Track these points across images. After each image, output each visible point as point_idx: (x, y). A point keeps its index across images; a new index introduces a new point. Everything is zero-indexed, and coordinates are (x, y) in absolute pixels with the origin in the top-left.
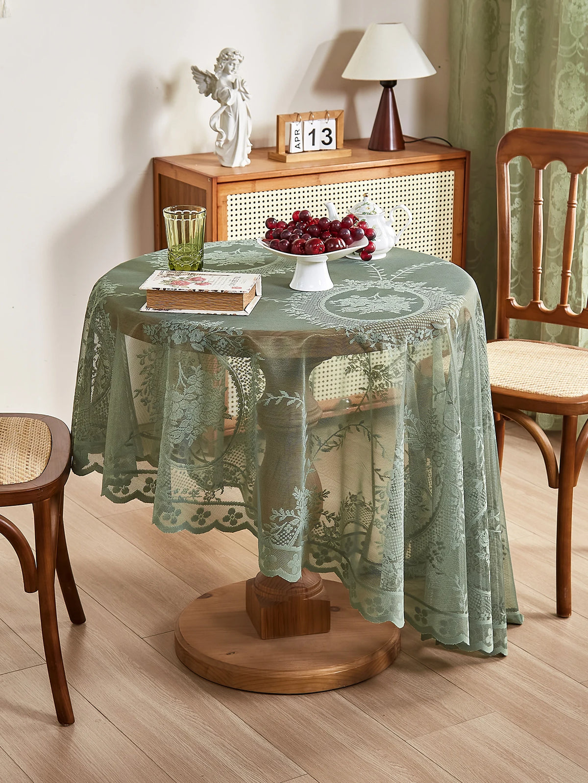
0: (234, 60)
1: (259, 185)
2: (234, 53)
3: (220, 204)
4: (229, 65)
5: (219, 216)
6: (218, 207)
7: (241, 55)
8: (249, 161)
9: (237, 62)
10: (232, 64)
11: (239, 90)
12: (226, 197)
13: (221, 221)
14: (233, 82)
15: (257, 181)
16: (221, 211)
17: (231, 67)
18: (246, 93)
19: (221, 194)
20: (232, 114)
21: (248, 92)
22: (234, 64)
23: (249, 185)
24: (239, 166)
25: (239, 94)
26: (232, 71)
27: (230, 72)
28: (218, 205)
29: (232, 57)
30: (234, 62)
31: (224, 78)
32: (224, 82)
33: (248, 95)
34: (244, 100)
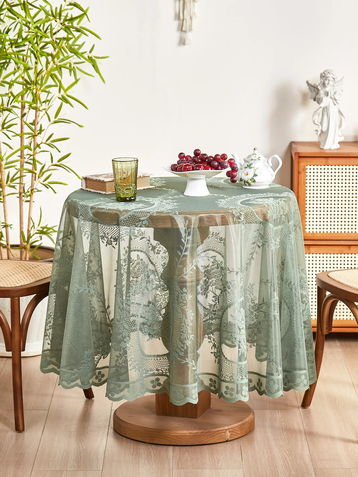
0: (328, 77)
1: (330, 161)
2: (329, 73)
3: (301, 170)
4: (325, 80)
5: (300, 179)
6: (299, 173)
7: (334, 74)
8: (339, 146)
9: (331, 79)
10: (328, 80)
11: (331, 97)
12: (305, 166)
13: (301, 183)
14: (328, 91)
15: (330, 158)
16: (301, 176)
17: (327, 82)
18: (335, 99)
19: (302, 165)
20: (326, 113)
21: (337, 99)
22: (329, 80)
23: (323, 160)
24: (329, 148)
25: (331, 100)
26: (328, 85)
27: (326, 85)
28: (299, 171)
29: (326, 75)
30: (328, 78)
31: (323, 89)
32: (322, 92)
33: (338, 102)
34: (335, 105)
